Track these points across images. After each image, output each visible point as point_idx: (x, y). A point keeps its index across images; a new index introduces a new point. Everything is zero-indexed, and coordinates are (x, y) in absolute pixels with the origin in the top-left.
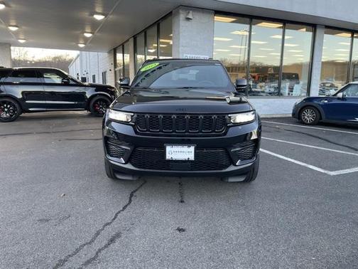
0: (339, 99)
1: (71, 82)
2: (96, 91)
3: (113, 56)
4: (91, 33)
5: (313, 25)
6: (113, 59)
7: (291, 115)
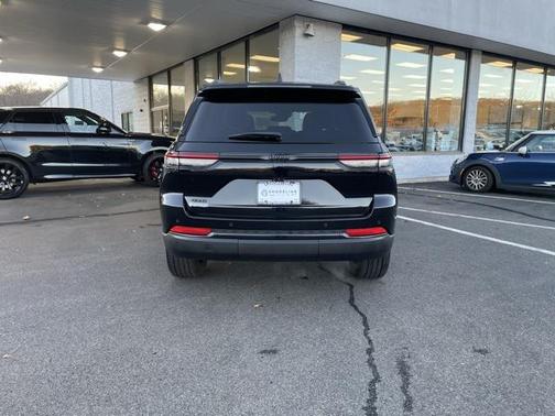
0: (521, 155)
1: (114, 132)
2: (154, 145)
3: (147, 88)
4: (125, 51)
5: (467, 49)
6: (147, 93)
7: (447, 179)
